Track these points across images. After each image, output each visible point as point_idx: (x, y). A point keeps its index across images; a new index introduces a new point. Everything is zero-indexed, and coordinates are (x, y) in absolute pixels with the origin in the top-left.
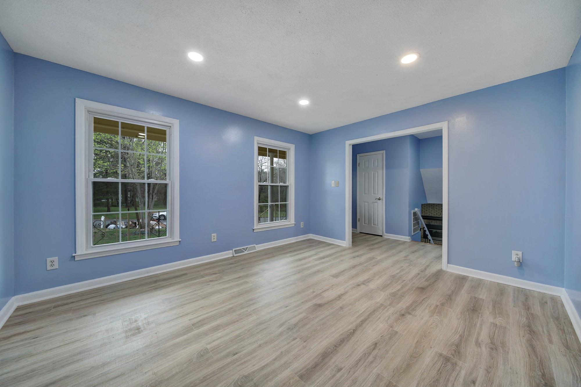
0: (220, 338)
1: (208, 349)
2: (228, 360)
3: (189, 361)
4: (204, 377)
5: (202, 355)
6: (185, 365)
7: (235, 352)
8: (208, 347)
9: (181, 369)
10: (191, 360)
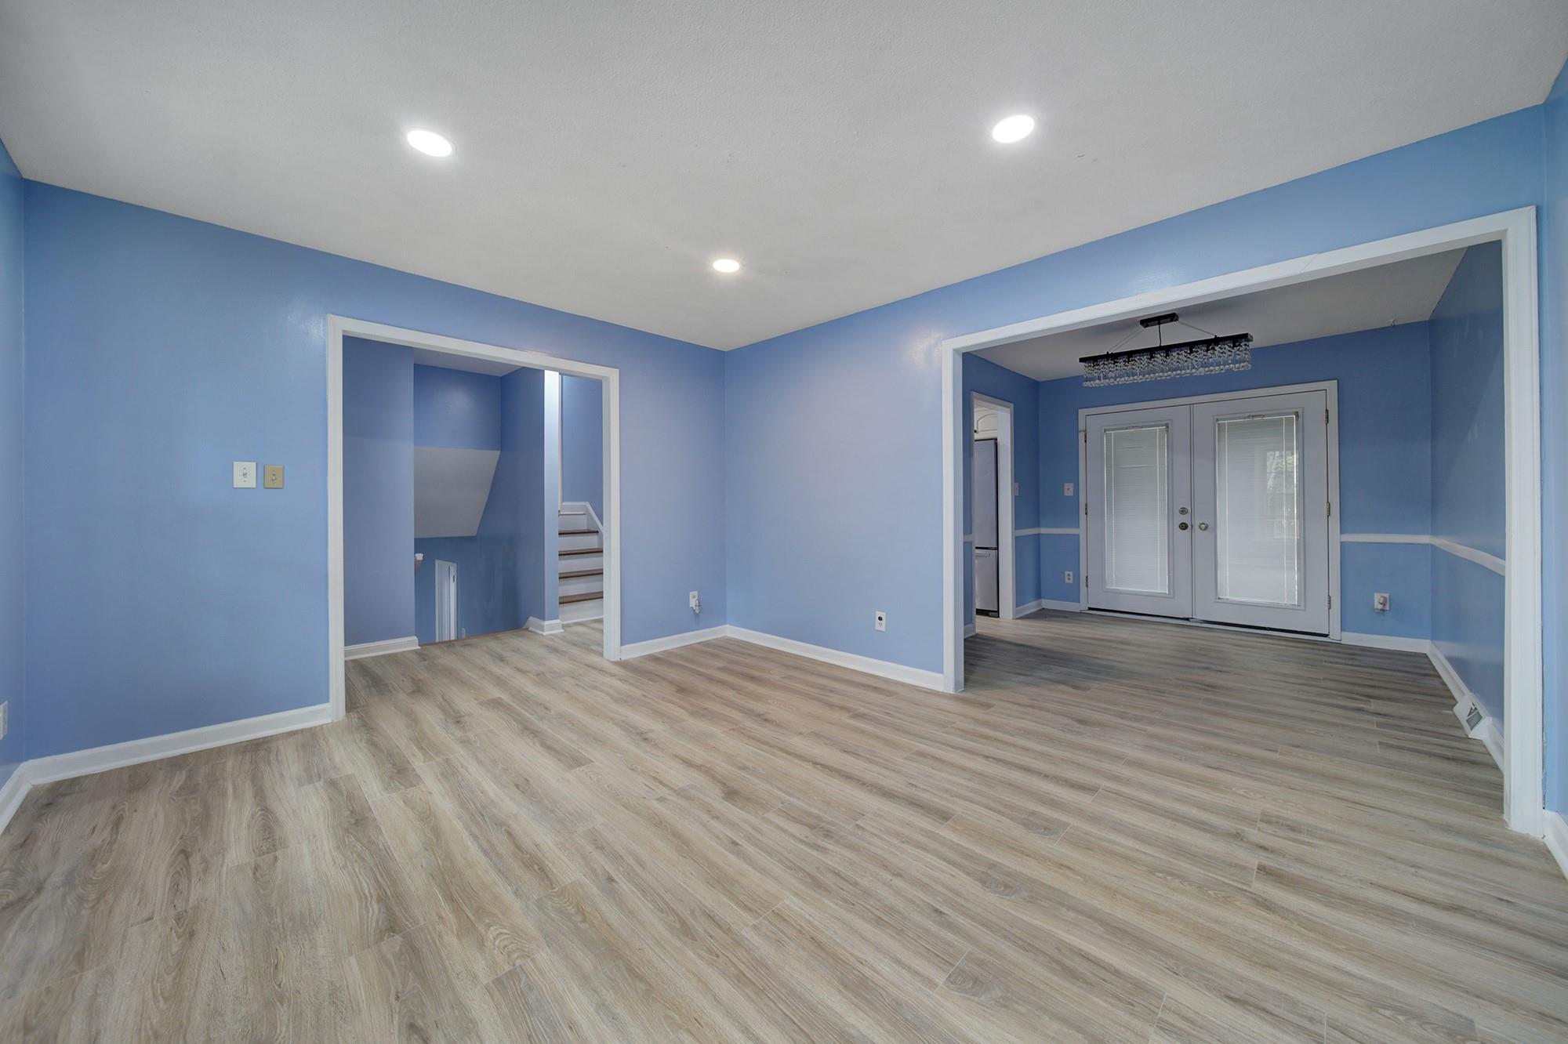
0: (898, 962)
1: (950, 976)
2: (962, 921)
3: (1005, 1006)
4: (1025, 949)
5: (975, 982)
6: (1022, 1009)
7: (934, 914)
8: (940, 978)
9: (1037, 1013)
10: (1001, 1001)
